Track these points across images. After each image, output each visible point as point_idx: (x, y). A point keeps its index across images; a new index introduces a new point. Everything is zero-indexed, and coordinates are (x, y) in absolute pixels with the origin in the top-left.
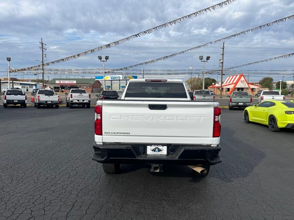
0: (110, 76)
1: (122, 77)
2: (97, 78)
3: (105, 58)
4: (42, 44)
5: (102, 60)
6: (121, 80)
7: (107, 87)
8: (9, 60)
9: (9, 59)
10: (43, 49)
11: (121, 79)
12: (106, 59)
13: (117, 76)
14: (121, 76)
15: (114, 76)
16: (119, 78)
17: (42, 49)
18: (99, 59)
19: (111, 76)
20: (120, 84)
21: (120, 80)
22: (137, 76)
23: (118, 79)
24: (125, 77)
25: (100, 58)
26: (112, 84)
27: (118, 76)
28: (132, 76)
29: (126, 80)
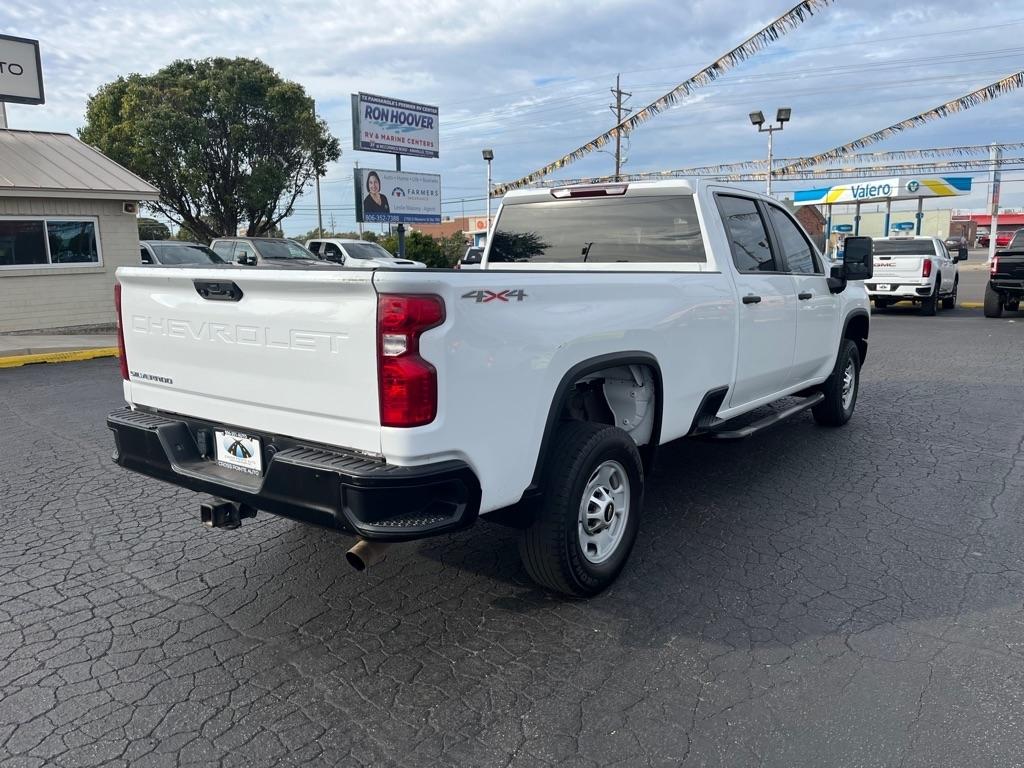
0: (849, 186)
1: (901, 187)
2: (800, 195)
3: (775, 117)
4: (620, 93)
5: (765, 126)
6: (896, 199)
7: (840, 230)
8: (490, 159)
9: (489, 156)
10: (619, 112)
11: (894, 193)
12: (778, 120)
13: (876, 183)
14: (894, 182)
15: (864, 185)
16: (886, 190)
17: (616, 110)
18: (754, 123)
19: (855, 186)
20: (888, 216)
21: (889, 200)
22: (970, 179)
23: (882, 195)
24: (914, 187)
25: (758, 119)
26: (858, 219)
27: (883, 182)
28: (948, 180)
29: (921, 198)
